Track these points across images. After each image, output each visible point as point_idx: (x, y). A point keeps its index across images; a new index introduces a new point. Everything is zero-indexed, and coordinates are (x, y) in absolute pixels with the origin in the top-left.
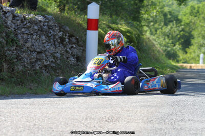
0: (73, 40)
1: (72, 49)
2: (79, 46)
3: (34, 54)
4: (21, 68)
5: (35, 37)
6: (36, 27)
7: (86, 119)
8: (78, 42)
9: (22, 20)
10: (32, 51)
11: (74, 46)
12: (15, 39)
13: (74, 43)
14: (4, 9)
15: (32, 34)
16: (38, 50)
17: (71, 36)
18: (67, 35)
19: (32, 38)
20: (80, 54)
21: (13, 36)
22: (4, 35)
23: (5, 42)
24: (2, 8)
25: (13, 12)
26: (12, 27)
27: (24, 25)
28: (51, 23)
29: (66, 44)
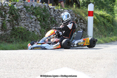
0: (82, 21)
1: (81, 25)
2: (85, 24)
7: (87, 58)
8: (84, 22)
9: (58, 12)
11: (82, 24)
12: (55, 21)
13: (82, 23)
17: (81, 19)
18: (79, 18)
20: (85, 28)
21: (53, 19)
22: (50, 19)
23: (50, 22)
24: (49, 7)
25: (53, 8)
26: (53, 15)
27: (59, 14)
28: (71, 13)
29: (78, 23)
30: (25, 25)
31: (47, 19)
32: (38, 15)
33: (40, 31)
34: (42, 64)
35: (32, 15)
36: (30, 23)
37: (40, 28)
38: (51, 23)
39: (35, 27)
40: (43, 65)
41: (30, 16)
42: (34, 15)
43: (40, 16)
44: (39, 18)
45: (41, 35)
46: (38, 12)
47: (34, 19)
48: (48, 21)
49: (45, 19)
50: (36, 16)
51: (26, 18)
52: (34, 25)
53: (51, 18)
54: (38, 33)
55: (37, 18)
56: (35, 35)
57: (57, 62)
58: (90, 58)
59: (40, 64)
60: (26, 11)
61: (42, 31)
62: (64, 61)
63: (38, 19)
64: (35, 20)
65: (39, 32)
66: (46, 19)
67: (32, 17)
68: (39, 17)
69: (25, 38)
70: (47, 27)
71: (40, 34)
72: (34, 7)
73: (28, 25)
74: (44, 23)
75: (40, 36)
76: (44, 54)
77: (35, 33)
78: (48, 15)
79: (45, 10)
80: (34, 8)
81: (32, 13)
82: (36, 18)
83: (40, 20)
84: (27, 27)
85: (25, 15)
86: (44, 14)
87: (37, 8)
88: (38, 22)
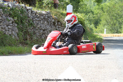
0: (59, 23)
3: (42, 31)
4: (35, 38)
5: (42, 22)
6: (42, 17)
9: (35, 14)
10: (40, 30)
11: (60, 27)
12: (33, 23)
14: (27, 8)
15: (40, 21)
16: (43, 29)
18: (57, 21)
19: (40, 23)
21: (31, 22)
22: (27, 21)
24: (26, 8)
25: (31, 9)
26: (31, 17)
27: (37, 16)
28: (49, 15)
29: (56, 26)
30: (2, 28)
31: (25, 22)
32: (15, 17)
33: (18, 35)
35: (9, 17)
36: (7, 26)
37: (17, 31)
38: (28, 26)
39: (13, 30)
41: (7, 18)
42: (11, 16)
43: (17, 17)
44: (16, 20)
45: (18, 39)
46: (15, 14)
47: (11, 21)
48: (26, 24)
50: (13, 18)
51: (3, 20)
52: (11, 28)
55: (14, 20)
56: (12, 39)
60: (2, 13)
61: (19, 34)
63: (15, 21)
65: (16, 35)
66: (24, 22)
67: (9, 18)
68: (16, 18)
69: (2, 42)
70: (25, 30)
71: (17, 37)
72: (11, 8)
73: (5, 28)
77: (12, 36)
78: (25, 17)
79: (22, 11)
81: (9, 15)
82: (13, 20)
83: (18, 22)
84: (4, 30)
85: (2, 17)
86: (22, 16)
87: (14, 9)
88: (15, 25)
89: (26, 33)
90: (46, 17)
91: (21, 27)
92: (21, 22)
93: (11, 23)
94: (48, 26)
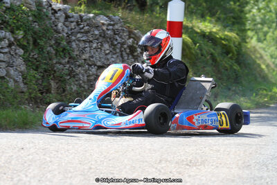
3: (94, 70)
4: (75, 88)
5: (95, 45)
7: (161, 161)
10: (90, 65)
12: (68, 48)
14: (53, 6)
15: (91, 41)
16: (99, 64)
19: (91, 47)
21: (64, 43)
23: (54, 52)
24: (51, 5)
25: (65, 11)
26: (63, 31)
27: (81, 29)
28: (116, 27)
29: (137, 56)
31: (46, 43)
32: (18, 29)
33: (24, 78)
34: (24, 176)
35: (1, 29)
37: (23, 68)
38: (56, 55)
39: (10, 65)
40: (28, 179)
42: (6, 28)
43: (25, 31)
44: (20, 37)
45: (25, 90)
46: (18, 21)
47: (7, 42)
48: (49, 48)
49: (39, 41)
50: (12, 32)
52: (6, 59)
53: (56, 40)
54: (16, 81)
55: (15, 39)
56: (7, 88)
57: (70, 172)
58: (166, 161)
59: (19, 176)
62: (91, 168)
63: (19, 40)
64: (10, 45)
65: (20, 79)
66: (42, 43)
67: (2, 34)
68: (20, 34)
70: (44, 66)
71: (22, 85)
72: (6, 5)
74: (35, 54)
75: (23, 92)
76: (31, 145)
77: (8, 82)
78: (47, 30)
79: (39, 14)
80: (8, 8)
82: (12, 39)
83: (25, 43)
86: (37, 27)
87: (15, 8)
88: (17, 51)
89: (49, 72)
90: (109, 32)
91: (36, 56)
92: (35, 43)
93: (5, 46)
94: (115, 56)
